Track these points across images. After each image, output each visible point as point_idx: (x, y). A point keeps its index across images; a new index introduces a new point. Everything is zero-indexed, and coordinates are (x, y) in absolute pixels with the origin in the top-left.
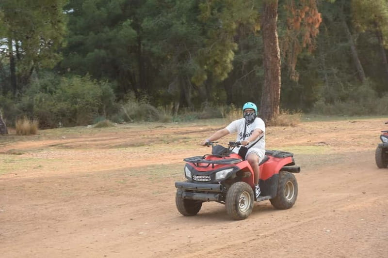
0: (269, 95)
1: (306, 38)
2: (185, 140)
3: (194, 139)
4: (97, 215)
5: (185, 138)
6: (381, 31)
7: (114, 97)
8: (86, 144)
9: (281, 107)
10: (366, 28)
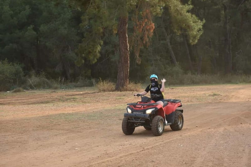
0: (122, 72)
1: (145, 38)
2: (74, 99)
3: (80, 99)
4: (45, 140)
5: (74, 98)
6: (189, 34)
7: (22, 74)
8: (13, 102)
9: (129, 80)
10: (180, 32)
